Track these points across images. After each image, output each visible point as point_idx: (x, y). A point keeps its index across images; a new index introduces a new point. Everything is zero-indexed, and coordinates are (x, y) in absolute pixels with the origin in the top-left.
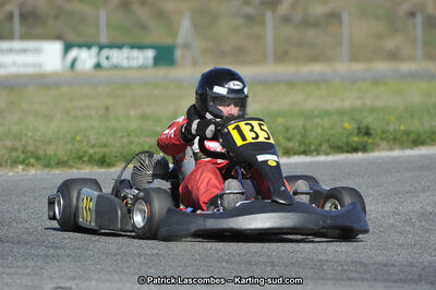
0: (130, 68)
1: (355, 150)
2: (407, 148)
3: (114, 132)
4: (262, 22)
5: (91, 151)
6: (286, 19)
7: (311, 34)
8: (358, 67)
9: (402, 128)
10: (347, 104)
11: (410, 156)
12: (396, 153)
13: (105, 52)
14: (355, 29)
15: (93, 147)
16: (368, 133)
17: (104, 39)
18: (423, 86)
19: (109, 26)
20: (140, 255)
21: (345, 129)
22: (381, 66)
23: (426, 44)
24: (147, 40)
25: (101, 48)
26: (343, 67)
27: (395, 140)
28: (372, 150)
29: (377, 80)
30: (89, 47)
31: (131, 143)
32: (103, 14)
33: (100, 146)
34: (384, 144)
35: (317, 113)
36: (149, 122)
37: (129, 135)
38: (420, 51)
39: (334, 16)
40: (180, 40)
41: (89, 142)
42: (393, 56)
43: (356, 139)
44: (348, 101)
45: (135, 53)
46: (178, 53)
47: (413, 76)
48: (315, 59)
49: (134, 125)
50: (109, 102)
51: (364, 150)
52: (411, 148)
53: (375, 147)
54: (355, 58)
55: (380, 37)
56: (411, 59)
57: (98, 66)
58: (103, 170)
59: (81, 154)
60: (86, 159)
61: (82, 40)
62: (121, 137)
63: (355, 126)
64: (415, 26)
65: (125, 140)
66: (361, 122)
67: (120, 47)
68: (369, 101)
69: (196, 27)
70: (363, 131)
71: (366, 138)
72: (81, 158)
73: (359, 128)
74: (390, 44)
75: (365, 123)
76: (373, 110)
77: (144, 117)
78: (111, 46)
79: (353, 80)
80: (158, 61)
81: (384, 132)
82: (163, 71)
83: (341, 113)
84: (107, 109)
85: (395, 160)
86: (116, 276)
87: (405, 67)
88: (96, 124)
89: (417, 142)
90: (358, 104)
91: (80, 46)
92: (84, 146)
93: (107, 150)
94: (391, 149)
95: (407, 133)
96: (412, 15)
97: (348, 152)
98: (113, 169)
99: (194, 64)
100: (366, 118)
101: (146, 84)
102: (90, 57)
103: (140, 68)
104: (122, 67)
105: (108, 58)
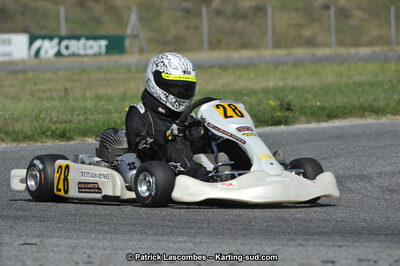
0: (86, 55)
1: (278, 123)
2: (322, 121)
3: (73, 110)
4: (198, 15)
5: (53, 128)
6: (219, 13)
7: (240, 24)
8: (281, 53)
9: (318, 104)
10: (271, 84)
11: (324, 128)
12: (313, 125)
13: (65, 43)
14: (278, 20)
15: (54, 123)
16: (289, 108)
17: (63, 32)
18: (336, 68)
19: (67, 20)
20: (95, 215)
21: (269, 105)
22: (300, 52)
23: (338, 32)
24: (100, 32)
25: (61, 39)
26: (268, 53)
27: (312, 114)
28: (293, 123)
29: (297, 63)
30: (51, 38)
31: (87, 119)
32: (62, 10)
33: (60, 123)
34: (303, 118)
35: (245, 92)
36: (103, 102)
37: (85, 113)
38: (333, 38)
39: (259, 10)
40: (129, 31)
41: (51, 119)
42: (310, 43)
43: (279, 114)
44: (271, 82)
45: (90, 43)
46: (127, 42)
47: (328, 60)
48: (244, 46)
49: (89, 104)
50: (68, 85)
51: (286, 122)
52: (326, 121)
53: (295, 120)
54: (277, 45)
55: (299, 26)
56: (326, 45)
57: (59, 54)
58: (63, 143)
59: (44, 129)
60: (49, 133)
61: (44, 32)
62: (78, 115)
63: (278, 102)
64: (329, 17)
65: (82, 117)
66: (283, 100)
67: (78, 38)
68: (290, 82)
69: (141, 19)
70: (285, 107)
71: (287, 113)
72: (44, 133)
73: (282, 105)
74: (307, 33)
75: (286, 100)
76: (293, 89)
77: (98, 97)
78: (70, 38)
79: (276, 64)
80: (110, 49)
81: (303, 108)
82: (114, 58)
83: (266, 92)
84: (66, 90)
85: (312, 131)
86: (74, 234)
87: (321, 52)
88: (57, 104)
89: (331, 115)
90: (281, 84)
91: (43, 38)
92: (47, 124)
93: (67, 126)
94: (309, 122)
95: (322, 109)
96: (327, 7)
97: (272, 125)
98: (72, 142)
99: (141, 51)
100: (287, 96)
101: (100, 69)
102: (52, 47)
103: (95, 55)
104: (79, 55)
105: (67, 47)
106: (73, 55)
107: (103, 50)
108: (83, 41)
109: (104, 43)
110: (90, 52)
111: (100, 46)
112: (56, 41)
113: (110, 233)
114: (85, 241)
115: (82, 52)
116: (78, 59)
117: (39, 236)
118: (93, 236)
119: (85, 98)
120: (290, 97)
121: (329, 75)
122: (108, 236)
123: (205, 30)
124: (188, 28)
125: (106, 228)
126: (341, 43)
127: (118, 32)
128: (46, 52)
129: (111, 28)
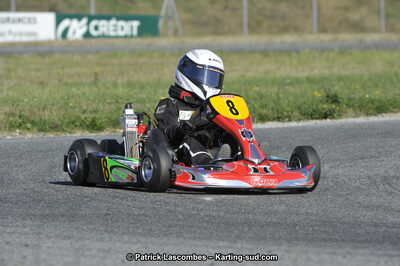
0: (117, 37)
1: (325, 117)
2: (371, 115)
3: (103, 98)
5: (83, 117)
7: (283, 6)
8: (326, 38)
9: (367, 96)
10: (316, 73)
11: (374, 123)
12: (362, 120)
13: (94, 23)
15: (84, 112)
16: (335, 100)
17: (93, 11)
18: (386, 55)
20: (128, 215)
21: (314, 96)
22: (348, 37)
23: (388, 16)
24: (132, 12)
25: (91, 19)
26: (313, 38)
27: (361, 107)
28: (340, 116)
29: (344, 50)
30: (80, 18)
31: (118, 108)
33: (90, 112)
34: (350, 111)
35: (288, 81)
36: (136, 90)
37: (117, 101)
38: (383, 24)
40: (163, 13)
41: (80, 107)
42: (358, 27)
43: (325, 106)
44: (318, 69)
45: (122, 23)
46: (161, 23)
47: (377, 46)
48: (285, 30)
49: (120, 91)
50: (98, 69)
51: (332, 116)
52: (375, 115)
53: (342, 114)
54: (323, 30)
56: (374, 30)
57: (87, 35)
58: (93, 134)
59: (73, 119)
60: (78, 124)
61: (72, 12)
62: (110, 104)
63: (325, 95)
65: (113, 106)
66: (330, 90)
67: (108, 18)
68: (336, 70)
70: (331, 99)
71: (334, 106)
72: (73, 123)
73: (328, 96)
74: (355, 16)
75: (333, 92)
76: (340, 79)
77: (130, 84)
78: (99, 18)
79: (323, 49)
80: (142, 31)
81: (350, 100)
82: (147, 41)
83: (310, 81)
84: (96, 75)
85: (360, 126)
86: (107, 236)
87: (371, 38)
88: (86, 90)
89: (381, 109)
90: (326, 72)
91: (71, 17)
92: (77, 112)
93: (97, 116)
94: (357, 116)
95: (372, 101)
97: (317, 118)
98: (103, 133)
99: (176, 33)
100: (333, 86)
101: (132, 52)
102: (81, 27)
103: (126, 36)
104: (109, 37)
105: (96, 28)
106: (103, 36)
107: (135, 32)
108: (113, 22)
109: (136, 24)
110: (121, 33)
111: (132, 27)
112: (85, 21)
115: (112, 34)
116: (109, 41)
117: (69, 237)
118: (126, 238)
119: (115, 85)
120: (337, 88)
121: (379, 63)
122: (143, 239)
123: (245, 12)
124: (225, 8)
125: (139, 231)
126: (392, 30)
127: (152, 12)
128: (74, 33)
129: (144, 8)
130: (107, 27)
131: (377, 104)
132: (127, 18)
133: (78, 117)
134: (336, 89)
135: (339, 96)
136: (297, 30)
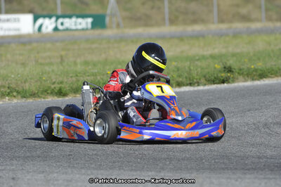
0: (77, 30)
1: (223, 82)
2: (255, 80)
3: (67, 73)
5: (53, 87)
8: (224, 26)
9: (253, 67)
10: (216, 51)
11: (257, 85)
12: (249, 83)
13: (60, 20)
15: (54, 83)
16: (230, 70)
17: (59, 12)
18: (265, 38)
19: (62, 3)
21: (215, 68)
22: (239, 26)
23: (267, 10)
24: (88, 12)
25: (58, 17)
26: (214, 27)
27: (248, 75)
28: (233, 81)
29: (236, 35)
30: (50, 17)
31: (78, 80)
33: (58, 83)
34: (241, 78)
35: (197, 58)
36: (90, 67)
37: (77, 76)
40: (109, 12)
41: (51, 81)
42: (246, 18)
43: (223, 75)
44: (218, 49)
45: (80, 20)
46: (107, 19)
47: (259, 32)
48: (195, 22)
49: (79, 68)
50: (63, 53)
51: (228, 81)
52: (258, 80)
53: (235, 80)
54: (221, 21)
55: (238, 6)
56: (258, 20)
57: (56, 29)
58: (60, 99)
59: (46, 88)
60: (49, 92)
61: (45, 13)
62: (71, 77)
63: (222, 66)
65: (74, 79)
66: (226, 63)
67: (70, 17)
68: (231, 50)
69: (118, 2)
70: (227, 69)
71: (229, 74)
72: (46, 91)
73: (225, 68)
74: (244, 11)
75: (228, 64)
76: (234, 55)
77: (86, 63)
78: (64, 16)
79: (221, 35)
80: (94, 25)
81: (240, 70)
82: (98, 32)
83: (213, 57)
84: (62, 57)
85: (248, 88)
86: (70, 170)
87: (255, 26)
88: (55, 68)
89: (262, 75)
90: (224, 51)
91: (44, 17)
92: (48, 84)
93: (62, 86)
94: (246, 81)
95: (256, 70)
97: (219, 83)
98: (67, 98)
99: (118, 26)
100: (228, 60)
101: (87, 40)
102: (51, 24)
103: (83, 30)
104: (71, 30)
105: (62, 24)
106: (67, 30)
107: (90, 26)
108: (74, 19)
109: (90, 20)
110: (79, 27)
111: (87, 23)
112: (54, 19)
113: (96, 169)
114: (78, 176)
116: (71, 33)
117: (43, 172)
118: (83, 171)
119: (75, 63)
121: (261, 43)
123: (167, 10)
124: (153, 8)
125: (93, 166)
126: (269, 19)
127: (100, 12)
128: (47, 28)
129: (95, 9)
130: (70, 23)
131: (260, 72)
132: (83, 16)
133: (50, 87)
134: (231, 62)
135: (232, 67)
136: (203, 21)
